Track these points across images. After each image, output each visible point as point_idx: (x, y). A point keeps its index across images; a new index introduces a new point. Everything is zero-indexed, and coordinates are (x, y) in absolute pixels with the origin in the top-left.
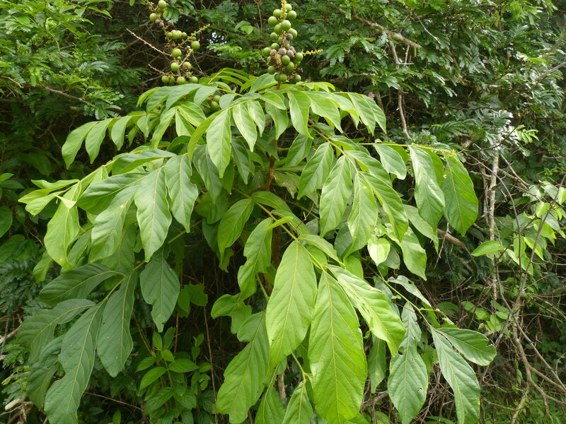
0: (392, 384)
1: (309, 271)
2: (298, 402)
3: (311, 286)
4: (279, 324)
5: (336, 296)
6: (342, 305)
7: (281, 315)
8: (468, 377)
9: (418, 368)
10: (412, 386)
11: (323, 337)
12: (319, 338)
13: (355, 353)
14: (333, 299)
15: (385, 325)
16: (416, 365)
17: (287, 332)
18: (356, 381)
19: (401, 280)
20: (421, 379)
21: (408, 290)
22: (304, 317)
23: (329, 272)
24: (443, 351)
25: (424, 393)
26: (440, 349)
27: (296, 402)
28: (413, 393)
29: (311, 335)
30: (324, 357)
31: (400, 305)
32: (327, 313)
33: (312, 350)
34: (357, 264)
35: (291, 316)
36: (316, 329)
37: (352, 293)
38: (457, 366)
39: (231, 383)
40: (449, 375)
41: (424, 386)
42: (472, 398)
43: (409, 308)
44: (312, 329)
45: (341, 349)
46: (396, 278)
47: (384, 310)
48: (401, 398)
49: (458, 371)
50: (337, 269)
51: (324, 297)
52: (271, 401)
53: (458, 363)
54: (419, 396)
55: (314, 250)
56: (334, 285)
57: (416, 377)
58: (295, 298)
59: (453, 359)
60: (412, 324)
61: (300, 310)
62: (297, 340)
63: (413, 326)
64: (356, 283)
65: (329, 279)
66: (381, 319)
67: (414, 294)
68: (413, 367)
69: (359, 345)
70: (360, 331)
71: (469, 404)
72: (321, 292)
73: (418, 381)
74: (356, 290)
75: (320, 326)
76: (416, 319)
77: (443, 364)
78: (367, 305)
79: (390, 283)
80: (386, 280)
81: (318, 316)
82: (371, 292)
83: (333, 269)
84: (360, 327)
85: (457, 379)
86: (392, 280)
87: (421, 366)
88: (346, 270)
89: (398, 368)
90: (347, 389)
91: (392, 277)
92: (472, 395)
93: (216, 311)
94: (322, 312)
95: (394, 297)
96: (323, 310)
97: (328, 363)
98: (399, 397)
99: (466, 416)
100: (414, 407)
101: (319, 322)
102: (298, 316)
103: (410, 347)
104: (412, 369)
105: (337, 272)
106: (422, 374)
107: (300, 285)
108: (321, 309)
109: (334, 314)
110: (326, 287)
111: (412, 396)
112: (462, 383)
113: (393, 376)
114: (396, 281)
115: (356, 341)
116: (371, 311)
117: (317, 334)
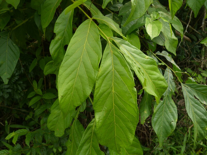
0: (154, 119)
1: (97, 41)
2: (91, 132)
3: (97, 53)
4: (69, 83)
5: (118, 61)
6: (121, 68)
7: (71, 76)
8: (202, 114)
9: (172, 108)
10: (167, 119)
11: (106, 93)
12: (102, 94)
13: (130, 105)
14: (115, 64)
15: (154, 83)
16: (171, 107)
17: (76, 89)
18: (130, 125)
19: (164, 54)
20: (173, 115)
21: (168, 60)
22: (90, 78)
23: (114, 43)
24: (188, 99)
25: (174, 124)
26: (187, 97)
27: (89, 131)
28: (167, 124)
29: (96, 92)
30: (105, 108)
31: (163, 69)
32: (109, 75)
33: (96, 103)
34: (137, 40)
35: (80, 77)
36: (99, 87)
37: (130, 59)
38: (196, 107)
39: (55, 114)
40: (191, 113)
41: (175, 119)
42: (203, 126)
43: (168, 71)
44: (96, 87)
45: (119, 102)
46: (161, 52)
47: (154, 72)
48: (160, 127)
49: (196, 110)
50: (120, 41)
51: (108, 63)
52: (76, 127)
53: (196, 105)
54: (171, 125)
55: (104, 27)
56: (116, 53)
57: (170, 114)
58: (84, 63)
59: (193, 103)
60: (170, 81)
61: (87, 72)
62: (85, 95)
63: (171, 83)
64: (134, 52)
65: (113, 48)
66: (152, 79)
67: (172, 62)
68: (169, 108)
69: (134, 100)
70: (135, 89)
71: (201, 129)
72: (105, 58)
73: (171, 116)
74: (135, 57)
75: (103, 85)
76: (173, 78)
77: (188, 106)
78: (142, 69)
79: (157, 55)
80: (155, 53)
81: (101, 78)
82: (146, 59)
83: (117, 41)
84: (135, 87)
85: (195, 115)
86: (158, 53)
87: (173, 107)
88: (127, 42)
89: (159, 109)
90: (123, 130)
91: (158, 52)
92: (203, 124)
93: (46, 71)
94: (105, 74)
95: (160, 64)
96: (106, 73)
97: (109, 112)
98: (158, 126)
99: (197, 136)
100: (167, 132)
101: (103, 82)
102: (85, 76)
103: (168, 96)
104: (168, 109)
105: (120, 43)
106: (174, 112)
107: (88, 52)
108: (105, 71)
109: (115, 76)
110: (110, 54)
111: (166, 126)
112: (198, 117)
113: (155, 114)
114: (161, 54)
115: (131, 97)
116: (145, 73)
117: (101, 91)
